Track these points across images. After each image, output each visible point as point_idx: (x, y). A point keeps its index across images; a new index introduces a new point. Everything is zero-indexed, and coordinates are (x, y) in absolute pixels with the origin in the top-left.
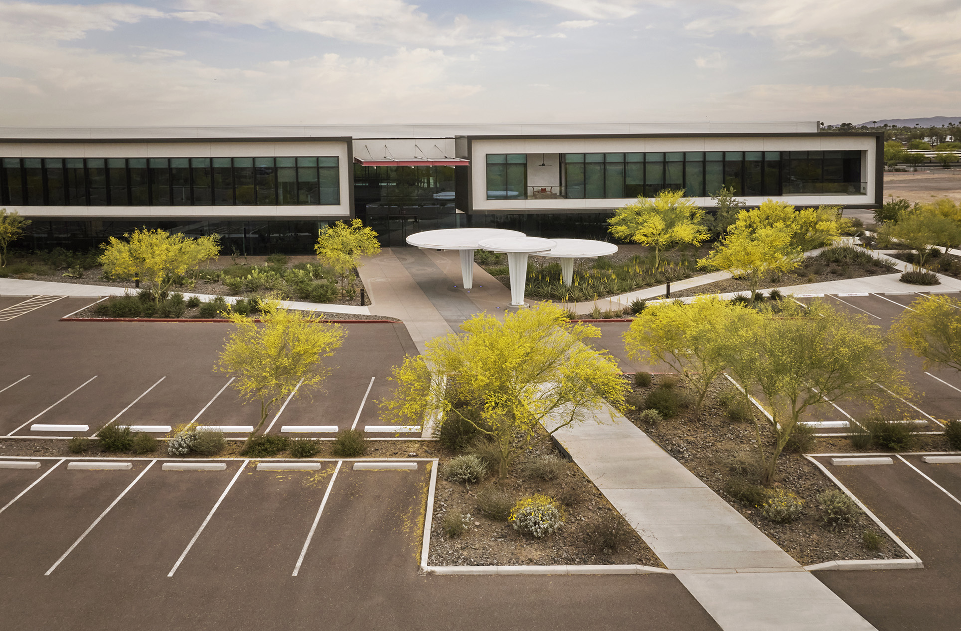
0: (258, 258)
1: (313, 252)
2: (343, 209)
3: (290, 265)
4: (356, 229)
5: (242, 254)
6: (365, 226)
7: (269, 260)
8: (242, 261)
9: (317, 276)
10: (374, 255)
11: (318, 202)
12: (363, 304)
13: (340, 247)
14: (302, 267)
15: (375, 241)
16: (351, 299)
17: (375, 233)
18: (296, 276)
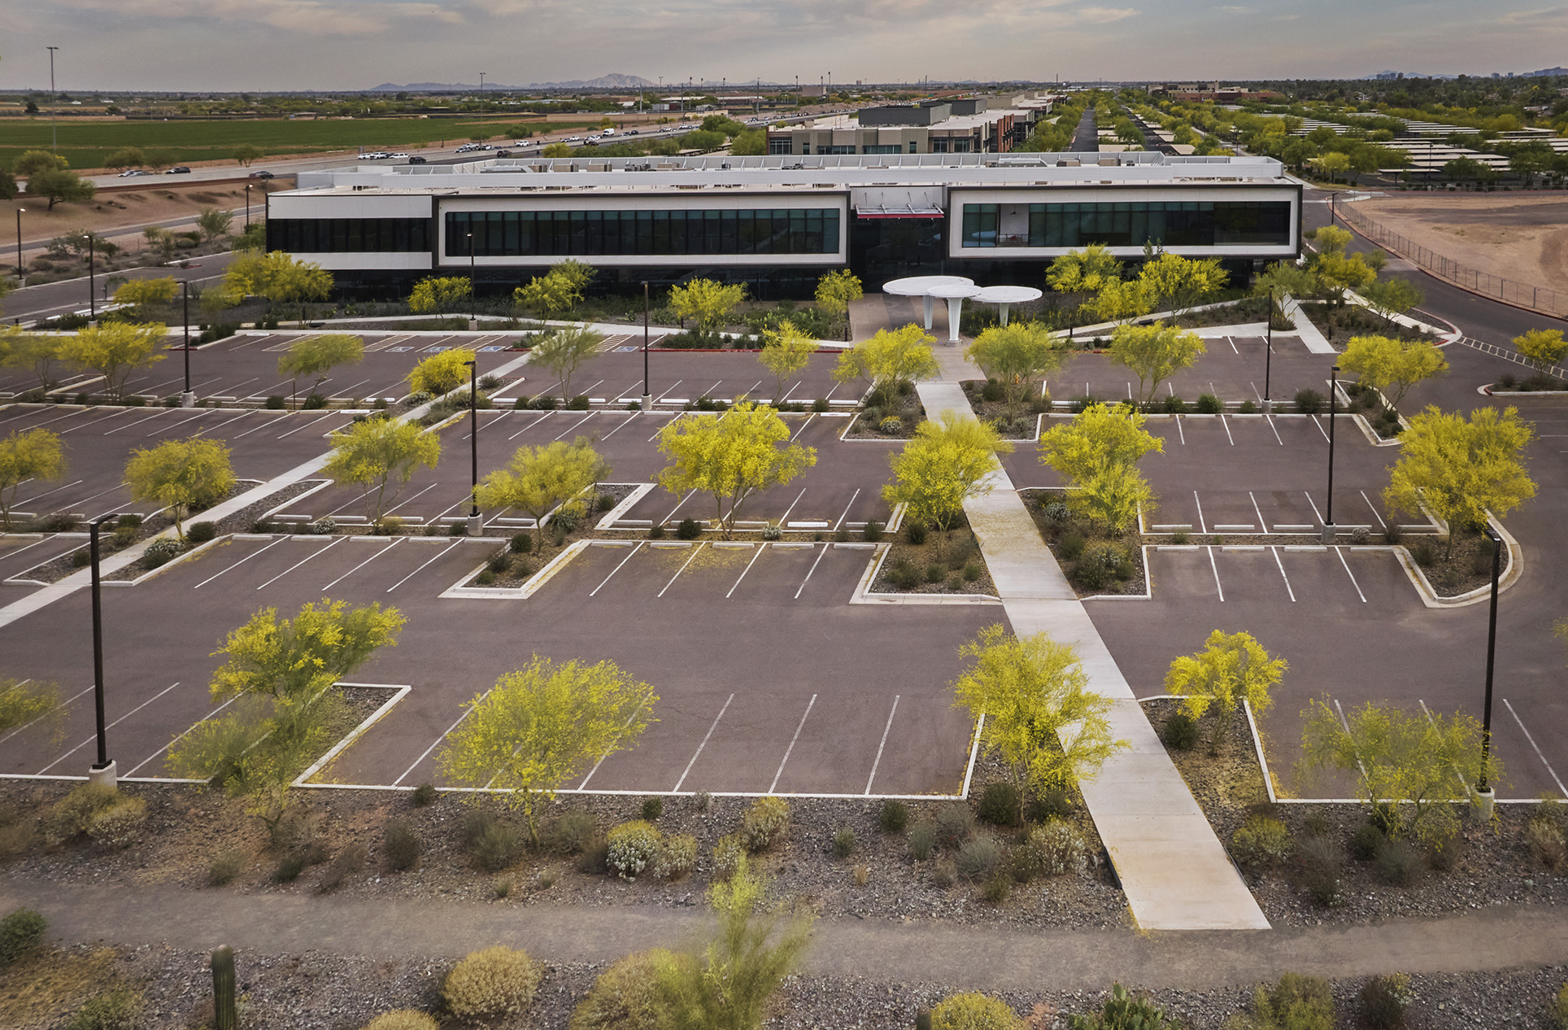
0: (771, 303)
1: (812, 298)
2: (840, 258)
3: (796, 309)
4: (845, 278)
5: (758, 300)
6: (852, 275)
7: (780, 305)
8: (757, 306)
9: (816, 318)
10: (858, 300)
11: (821, 251)
12: (846, 340)
13: (833, 292)
14: (806, 311)
15: (860, 287)
16: (839, 337)
17: (860, 281)
18: (800, 317)
